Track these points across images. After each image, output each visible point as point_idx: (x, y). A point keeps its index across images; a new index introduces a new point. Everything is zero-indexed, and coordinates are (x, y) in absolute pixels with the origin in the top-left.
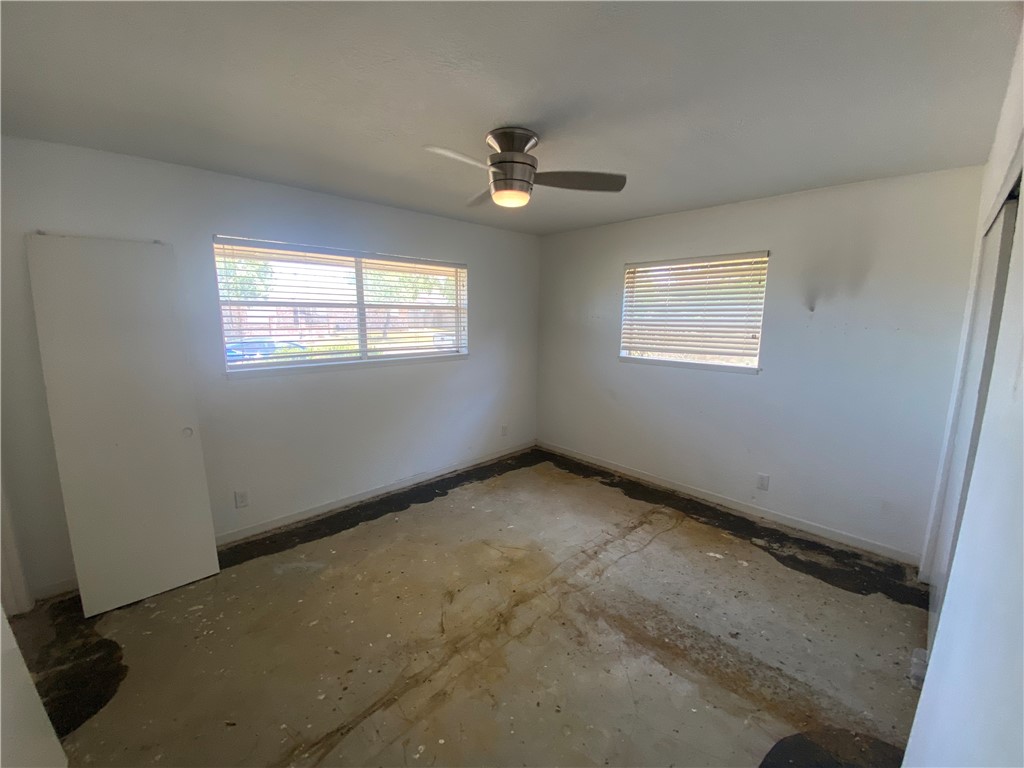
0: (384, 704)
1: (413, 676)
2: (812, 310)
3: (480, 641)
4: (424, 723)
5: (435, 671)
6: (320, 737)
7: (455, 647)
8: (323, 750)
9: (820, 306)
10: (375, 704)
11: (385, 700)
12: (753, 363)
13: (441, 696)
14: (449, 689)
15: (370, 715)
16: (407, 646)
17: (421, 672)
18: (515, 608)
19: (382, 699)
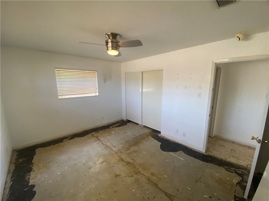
0: (157, 186)
1: (148, 181)
2: (105, 83)
3: (136, 168)
4: (159, 176)
5: (145, 176)
6: (170, 199)
7: (138, 173)
8: (172, 197)
9: (106, 82)
10: (158, 188)
11: (156, 186)
12: (97, 94)
13: (152, 174)
14: (150, 173)
15: (160, 188)
16: (138, 184)
17: (146, 179)
18: (125, 161)
19: (155, 187)
